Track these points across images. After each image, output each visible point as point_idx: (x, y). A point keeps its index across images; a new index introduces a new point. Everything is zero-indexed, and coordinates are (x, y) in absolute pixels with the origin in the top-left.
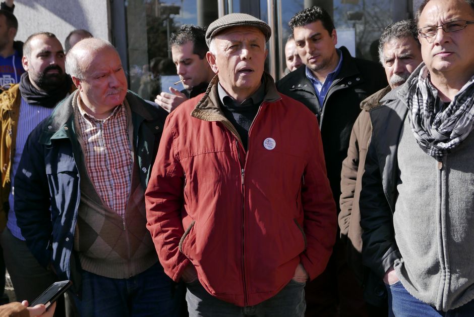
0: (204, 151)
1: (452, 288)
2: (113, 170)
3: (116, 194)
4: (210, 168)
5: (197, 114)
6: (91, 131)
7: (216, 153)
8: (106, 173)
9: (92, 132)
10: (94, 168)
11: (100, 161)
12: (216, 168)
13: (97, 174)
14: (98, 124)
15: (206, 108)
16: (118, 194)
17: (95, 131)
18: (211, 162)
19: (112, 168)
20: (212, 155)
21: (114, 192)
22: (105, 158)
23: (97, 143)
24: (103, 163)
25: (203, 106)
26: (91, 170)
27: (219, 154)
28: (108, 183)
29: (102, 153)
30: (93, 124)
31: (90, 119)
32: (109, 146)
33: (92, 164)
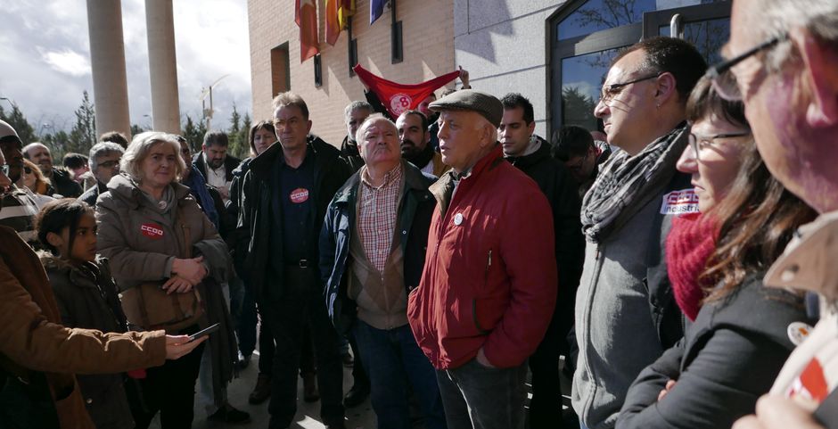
1: (595, 403)
2: (380, 232)
3: (378, 253)
6: (368, 197)
8: (373, 234)
10: (364, 229)
11: (370, 223)
13: (367, 234)
14: (374, 191)
16: (380, 253)
19: (379, 230)
21: (377, 251)
22: (374, 220)
23: (370, 207)
24: (372, 225)
26: (361, 230)
28: (374, 243)
29: (372, 216)
30: (371, 191)
31: (368, 186)
32: (379, 210)
33: (363, 225)
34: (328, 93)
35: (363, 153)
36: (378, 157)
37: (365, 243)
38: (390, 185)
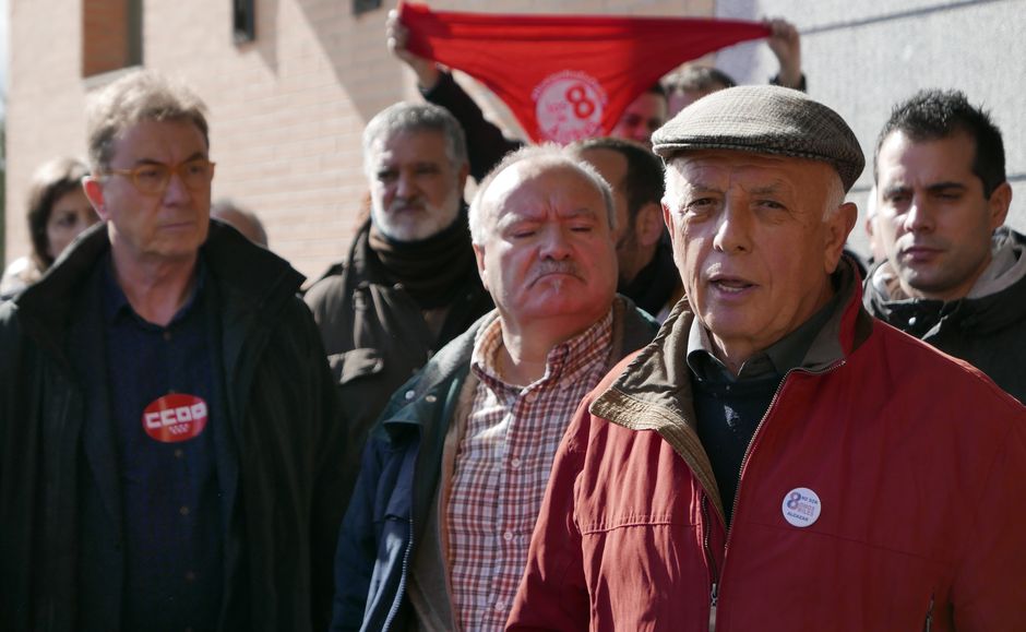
0: (624, 519)
2: (508, 536)
3: (493, 606)
4: (632, 572)
5: (609, 408)
6: (487, 416)
7: (649, 529)
8: (489, 542)
9: (491, 418)
10: (460, 521)
11: (482, 504)
12: (644, 573)
13: (467, 540)
14: (511, 399)
15: (640, 386)
17: (497, 417)
18: (635, 553)
19: (508, 529)
20: (639, 533)
21: (491, 601)
22: (496, 496)
23: (490, 450)
24: (487, 512)
25: (631, 383)
26: (452, 524)
27: (657, 530)
28: (485, 571)
29: (492, 481)
30: (501, 398)
31: (493, 383)
32: (516, 464)
33: (459, 508)
34: (273, 65)
35: (490, 275)
36: (539, 300)
37: (458, 569)
38: (565, 384)
